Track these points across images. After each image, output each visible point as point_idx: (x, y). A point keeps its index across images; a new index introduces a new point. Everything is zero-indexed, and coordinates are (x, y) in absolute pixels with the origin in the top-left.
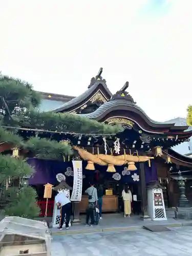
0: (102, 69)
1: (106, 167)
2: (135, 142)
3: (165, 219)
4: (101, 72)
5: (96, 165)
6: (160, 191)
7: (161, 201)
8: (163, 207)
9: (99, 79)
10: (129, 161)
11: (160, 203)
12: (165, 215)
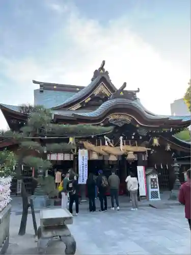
0: (104, 63)
2: (134, 134)
3: (159, 199)
6: (155, 177)
7: (157, 185)
8: (158, 190)
9: (102, 71)
10: (129, 151)
11: (156, 186)
12: (159, 196)
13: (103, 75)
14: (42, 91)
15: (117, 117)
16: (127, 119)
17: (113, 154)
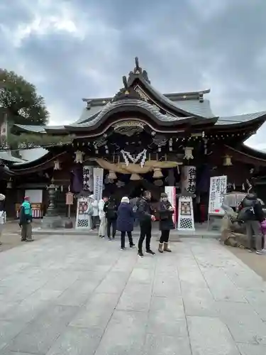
0: (137, 59)
1: (130, 175)
3: (193, 229)
4: (137, 63)
5: (117, 174)
6: (189, 200)
7: (190, 211)
8: (192, 217)
9: (138, 72)
10: (155, 168)
11: (188, 213)
12: (193, 225)
13: (139, 77)
14: (89, 109)
15: (125, 125)
16: (139, 125)
17: (135, 173)
